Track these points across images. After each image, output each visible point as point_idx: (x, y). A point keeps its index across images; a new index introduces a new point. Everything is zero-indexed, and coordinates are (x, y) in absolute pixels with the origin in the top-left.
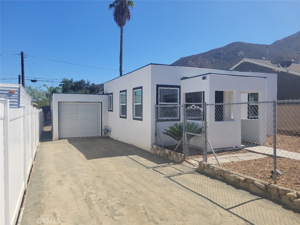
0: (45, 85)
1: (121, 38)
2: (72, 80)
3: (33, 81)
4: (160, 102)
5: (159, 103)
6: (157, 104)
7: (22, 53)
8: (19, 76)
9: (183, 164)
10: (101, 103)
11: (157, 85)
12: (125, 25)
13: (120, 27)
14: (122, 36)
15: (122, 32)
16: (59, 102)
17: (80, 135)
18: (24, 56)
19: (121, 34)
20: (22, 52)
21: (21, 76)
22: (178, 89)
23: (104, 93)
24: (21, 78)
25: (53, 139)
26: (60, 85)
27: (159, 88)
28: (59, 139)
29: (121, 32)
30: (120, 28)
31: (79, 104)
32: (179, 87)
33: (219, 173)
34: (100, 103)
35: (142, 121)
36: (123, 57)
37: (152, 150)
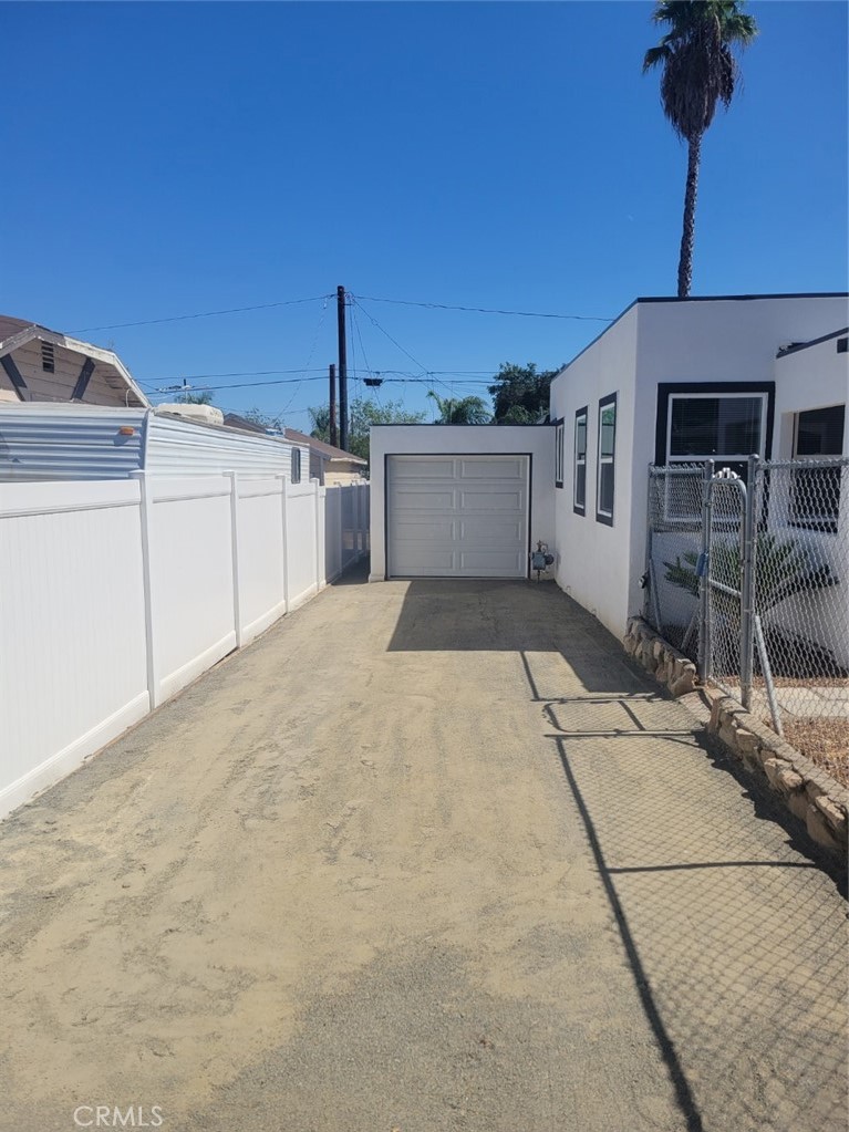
0: (431, 394)
1: (690, 186)
2: (532, 366)
3: (369, 382)
4: (672, 454)
5: (669, 458)
6: (660, 461)
7: (341, 292)
8: (332, 369)
9: (682, 700)
10: (531, 454)
11: (661, 386)
12: (707, 123)
13: (685, 139)
14: (692, 176)
15: (693, 158)
16: (386, 455)
17: (454, 569)
18: (346, 302)
19: (690, 169)
20: (339, 288)
21: (337, 367)
22: (764, 396)
23: (548, 417)
24: (337, 373)
25: (370, 578)
26: (492, 390)
27: (672, 396)
28: (386, 579)
29: (690, 158)
30: (686, 143)
31: (452, 462)
32: (769, 387)
33: (746, 747)
34: (528, 457)
35: (611, 525)
36: (693, 263)
37: (627, 639)
